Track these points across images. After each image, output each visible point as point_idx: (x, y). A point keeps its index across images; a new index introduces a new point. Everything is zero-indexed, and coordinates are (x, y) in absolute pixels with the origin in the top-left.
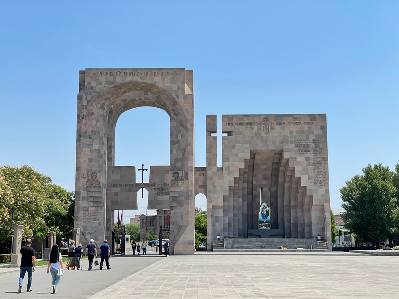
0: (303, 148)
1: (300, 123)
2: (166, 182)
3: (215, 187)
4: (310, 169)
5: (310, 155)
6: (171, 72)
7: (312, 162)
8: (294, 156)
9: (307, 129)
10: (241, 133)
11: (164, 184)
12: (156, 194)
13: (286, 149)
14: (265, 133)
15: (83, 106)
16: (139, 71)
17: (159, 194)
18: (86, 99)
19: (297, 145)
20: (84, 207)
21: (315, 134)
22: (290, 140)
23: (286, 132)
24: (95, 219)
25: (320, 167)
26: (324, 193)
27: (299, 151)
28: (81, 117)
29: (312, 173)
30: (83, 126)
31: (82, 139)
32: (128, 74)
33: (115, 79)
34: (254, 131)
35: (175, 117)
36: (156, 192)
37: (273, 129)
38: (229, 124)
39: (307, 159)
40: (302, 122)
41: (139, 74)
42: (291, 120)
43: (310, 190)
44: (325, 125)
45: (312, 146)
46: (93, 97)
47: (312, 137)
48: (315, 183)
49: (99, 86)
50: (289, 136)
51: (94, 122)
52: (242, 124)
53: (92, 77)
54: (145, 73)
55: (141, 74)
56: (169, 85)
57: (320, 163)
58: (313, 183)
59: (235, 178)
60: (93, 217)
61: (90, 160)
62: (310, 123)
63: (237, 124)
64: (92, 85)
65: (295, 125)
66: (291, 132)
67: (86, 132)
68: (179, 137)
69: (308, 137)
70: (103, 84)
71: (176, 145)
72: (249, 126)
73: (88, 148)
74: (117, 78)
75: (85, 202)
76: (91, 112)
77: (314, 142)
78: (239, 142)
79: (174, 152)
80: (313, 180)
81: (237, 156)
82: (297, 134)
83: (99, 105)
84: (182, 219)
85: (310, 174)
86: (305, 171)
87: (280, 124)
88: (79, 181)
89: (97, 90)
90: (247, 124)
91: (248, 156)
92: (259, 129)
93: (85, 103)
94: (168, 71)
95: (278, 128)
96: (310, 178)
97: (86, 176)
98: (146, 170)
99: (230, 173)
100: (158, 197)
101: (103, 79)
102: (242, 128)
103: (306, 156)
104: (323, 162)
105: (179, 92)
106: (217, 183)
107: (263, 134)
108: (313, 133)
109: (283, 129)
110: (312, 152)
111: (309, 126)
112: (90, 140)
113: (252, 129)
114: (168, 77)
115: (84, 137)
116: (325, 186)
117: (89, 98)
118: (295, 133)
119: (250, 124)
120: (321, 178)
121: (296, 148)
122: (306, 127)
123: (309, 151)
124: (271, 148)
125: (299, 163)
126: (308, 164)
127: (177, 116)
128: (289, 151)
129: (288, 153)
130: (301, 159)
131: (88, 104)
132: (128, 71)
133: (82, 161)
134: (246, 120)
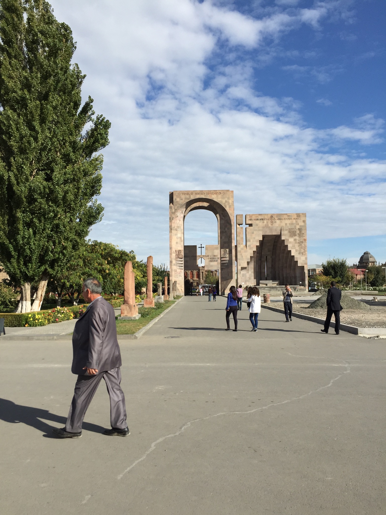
0: (292, 233)
1: (291, 219)
2: (215, 254)
3: (242, 256)
4: (297, 245)
5: (297, 238)
6: (222, 192)
7: (298, 241)
8: (287, 238)
9: (295, 222)
10: (257, 225)
11: (214, 256)
12: (209, 261)
13: (283, 234)
14: (271, 225)
15: (173, 212)
16: (204, 192)
17: (211, 261)
18: (174, 208)
19: (290, 232)
20: (175, 269)
21: (299, 225)
22: (285, 229)
23: (283, 224)
24: (180, 276)
25: (302, 244)
26: (304, 259)
27: (290, 235)
28: (172, 219)
29: (298, 248)
30: (173, 224)
31: (173, 231)
32: (197, 194)
33: (190, 197)
34: (264, 224)
35: (223, 218)
36: (210, 260)
37: (276, 222)
38: (250, 220)
39: (295, 240)
40: (292, 218)
41: (203, 194)
42: (286, 217)
43: (297, 258)
44: (305, 220)
45: (298, 232)
46: (178, 207)
47: (298, 227)
48: (299, 253)
49: (181, 201)
50: (285, 226)
51: (178, 221)
52: (257, 220)
53: (177, 196)
54: (207, 193)
55: (204, 194)
56: (221, 200)
57: (302, 242)
58: (298, 254)
59: (253, 251)
60: (179, 275)
61: (177, 243)
62: (297, 219)
63: (255, 220)
64: (177, 200)
65: (288, 220)
66: (286, 224)
67: (174, 227)
68: (226, 229)
69: (295, 227)
70: (184, 199)
71: (224, 234)
72: (262, 221)
73: (176, 236)
74: (191, 196)
75: (175, 266)
76: (177, 216)
77: (299, 230)
78: (256, 230)
79: (223, 238)
80: (298, 252)
81: (254, 238)
82: (289, 225)
83: (181, 212)
84: (228, 275)
85: (296, 249)
86: (294, 246)
87: (280, 219)
88: (172, 255)
89: (180, 203)
90: (260, 219)
91: (261, 239)
92: (267, 223)
93: (174, 211)
94: (220, 192)
95: (278, 222)
96: (296, 251)
97: (175, 252)
98: (203, 247)
99: (250, 249)
100: (211, 263)
101: (183, 197)
102: (258, 222)
103: (295, 238)
104: (304, 241)
105: (226, 204)
106: (244, 254)
107: (270, 225)
108: (298, 224)
109: (281, 222)
110: (298, 236)
111: (296, 221)
112: (176, 231)
113: (263, 222)
114: (220, 195)
115: (174, 230)
116: (305, 255)
117: (176, 208)
118: (288, 225)
119: (262, 219)
120: (302, 251)
121: (288, 234)
122: (294, 221)
123: (296, 235)
124: (274, 233)
125: (290, 242)
126: (296, 243)
127: (225, 217)
128: (285, 235)
129: (284, 236)
130: (291, 240)
131: (175, 211)
132: (197, 192)
133: (173, 243)
134: (260, 217)
